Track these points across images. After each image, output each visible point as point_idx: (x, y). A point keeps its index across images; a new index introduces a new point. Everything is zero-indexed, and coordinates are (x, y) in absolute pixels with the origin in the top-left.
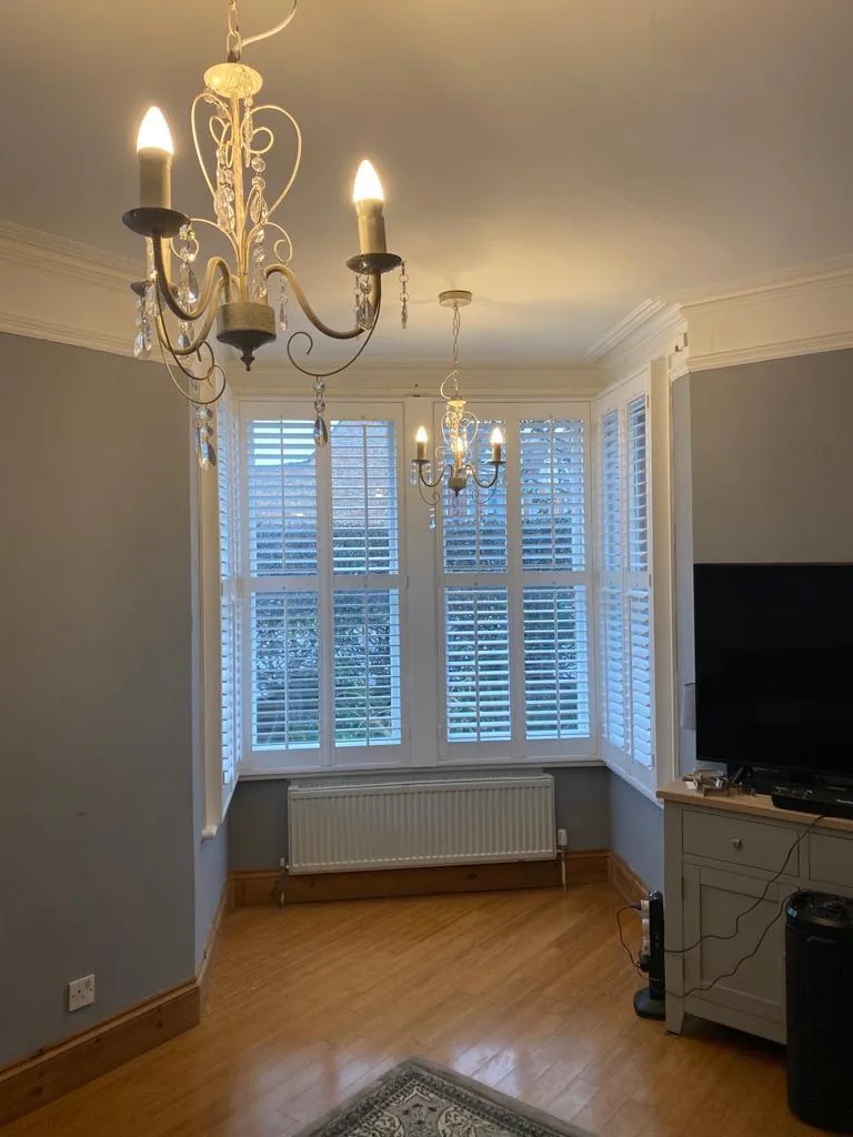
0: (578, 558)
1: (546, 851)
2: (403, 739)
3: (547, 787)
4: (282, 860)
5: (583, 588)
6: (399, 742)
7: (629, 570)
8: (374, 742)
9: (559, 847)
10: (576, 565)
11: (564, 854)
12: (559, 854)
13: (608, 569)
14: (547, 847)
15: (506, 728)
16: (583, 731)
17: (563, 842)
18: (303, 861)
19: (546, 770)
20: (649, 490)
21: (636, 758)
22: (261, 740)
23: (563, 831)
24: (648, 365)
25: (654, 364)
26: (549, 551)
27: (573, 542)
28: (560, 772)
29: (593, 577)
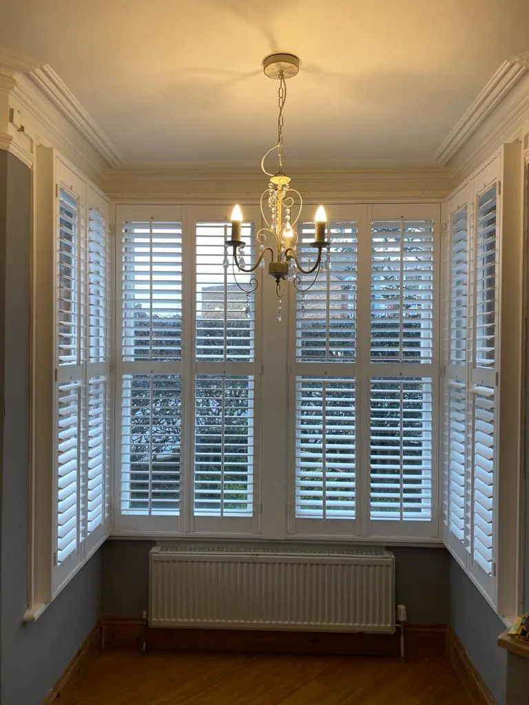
0: (426, 352)
1: (385, 625)
2: (254, 512)
3: (388, 566)
4: (145, 612)
5: (429, 380)
6: (251, 515)
7: (475, 367)
8: (228, 513)
9: (398, 622)
10: (424, 358)
11: (404, 628)
12: (398, 629)
13: (454, 363)
14: (387, 622)
15: (351, 508)
16: (426, 514)
17: (403, 617)
18: (161, 617)
19: (388, 548)
20: (498, 307)
21: (475, 558)
22: (134, 505)
23: (402, 607)
24: (501, 149)
25: (508, 148)
26: (396, 344)
27: (422, 336)
28: (402, 552)
29: (440, 368)
